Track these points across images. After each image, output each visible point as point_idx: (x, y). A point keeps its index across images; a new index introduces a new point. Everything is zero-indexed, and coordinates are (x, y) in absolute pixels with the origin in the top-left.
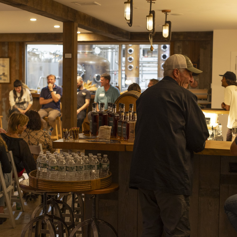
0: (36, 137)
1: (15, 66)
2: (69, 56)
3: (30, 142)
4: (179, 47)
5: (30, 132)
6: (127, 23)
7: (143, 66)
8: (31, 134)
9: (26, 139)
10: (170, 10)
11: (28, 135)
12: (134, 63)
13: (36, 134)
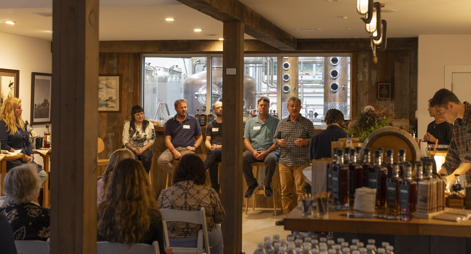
0: (197, 197)
1: (128, 87)
2: (232, 71)
3: (187, 204)
4: (364, 59)
5: (188, 188)
6: (361, 18)
7: (304, 87)
8: (189, 192)
9: (181, 198)
10: (384, 4)
11: (185, 193)
12: (291, 82)
13: (198, 192)
